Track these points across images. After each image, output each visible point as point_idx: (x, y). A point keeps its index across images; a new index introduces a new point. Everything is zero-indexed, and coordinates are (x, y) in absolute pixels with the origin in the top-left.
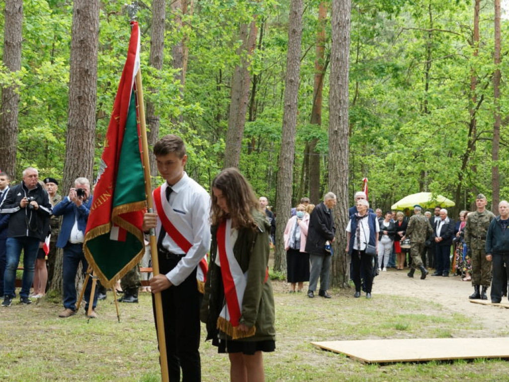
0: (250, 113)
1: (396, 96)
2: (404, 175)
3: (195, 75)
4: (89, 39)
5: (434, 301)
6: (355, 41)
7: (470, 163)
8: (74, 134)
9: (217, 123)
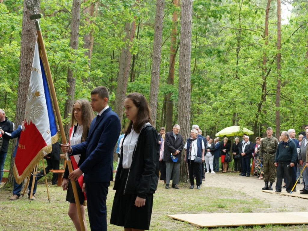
0: (131, 78)
1: (219, 68)
2: (223, 116)
3: (98, 54)
4: (33, 30)
5: (241, 191)
6: (194, 35)
7: (262, 108)
8: (23, 87)
9: (111, 83)
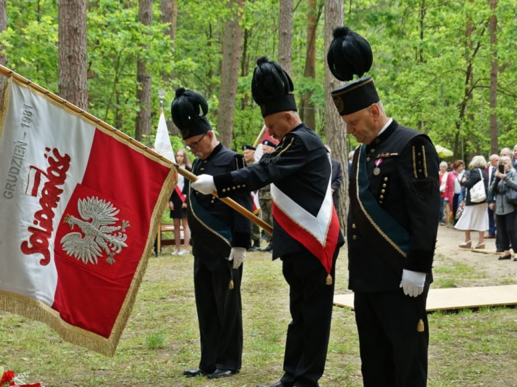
0: (243, 68)
1: (390, 46)
3: (185, 31)
7: (467, 112)
8: (66, 94)
9: (210, 80)
